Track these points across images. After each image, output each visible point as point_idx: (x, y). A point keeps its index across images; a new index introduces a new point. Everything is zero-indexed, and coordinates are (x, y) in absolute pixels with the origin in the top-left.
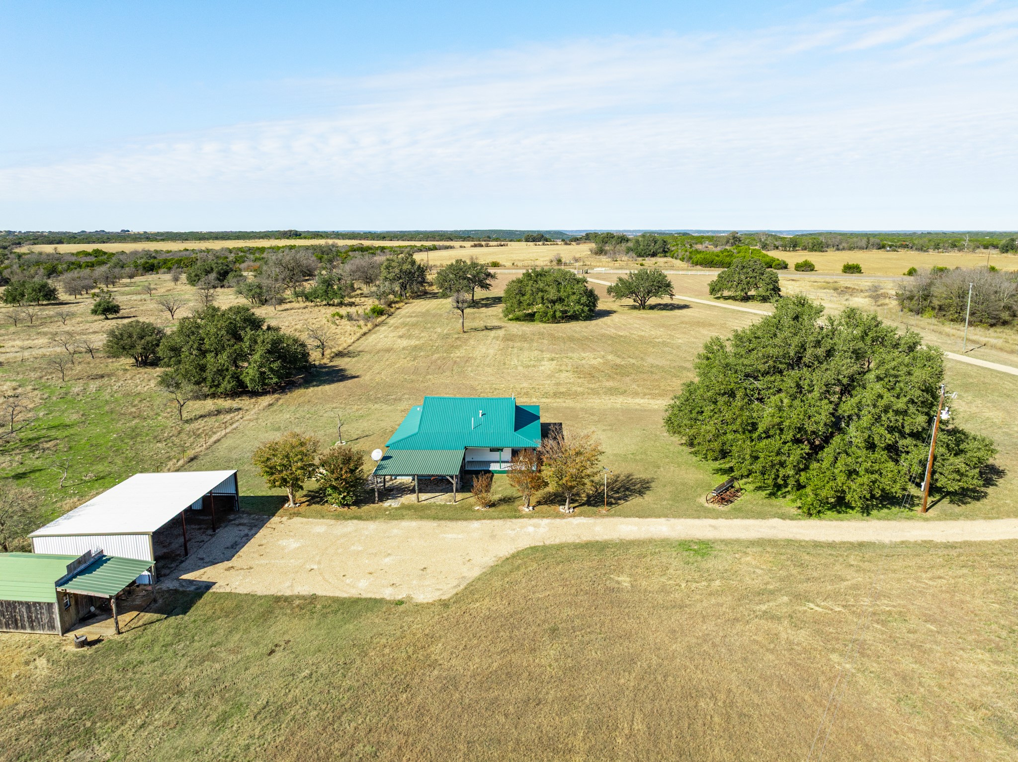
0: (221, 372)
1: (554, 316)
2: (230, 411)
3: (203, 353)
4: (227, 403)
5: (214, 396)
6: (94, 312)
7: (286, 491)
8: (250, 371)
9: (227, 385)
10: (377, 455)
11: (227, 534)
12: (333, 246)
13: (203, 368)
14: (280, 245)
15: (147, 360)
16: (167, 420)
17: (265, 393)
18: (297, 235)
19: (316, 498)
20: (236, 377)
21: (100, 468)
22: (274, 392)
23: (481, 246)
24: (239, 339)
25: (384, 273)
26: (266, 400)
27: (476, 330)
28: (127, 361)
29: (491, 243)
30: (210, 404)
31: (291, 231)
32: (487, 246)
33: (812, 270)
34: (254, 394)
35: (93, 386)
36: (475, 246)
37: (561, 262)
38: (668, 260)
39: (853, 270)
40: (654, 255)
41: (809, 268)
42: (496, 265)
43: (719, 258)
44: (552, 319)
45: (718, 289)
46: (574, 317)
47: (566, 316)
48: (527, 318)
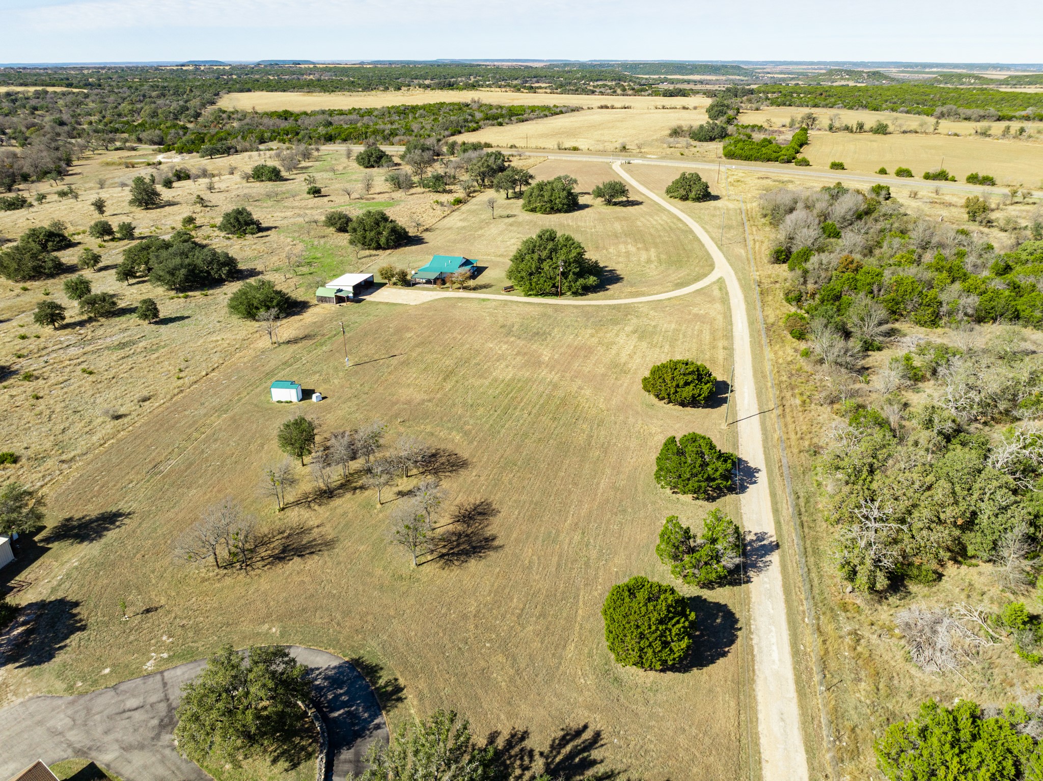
0: (372, 240)
1: (545, 210)
2: (375, 255)
3: (365, 231)
4: (374, 252)
5: (369, 249)
6: (309, 193)
7: (387, 281)
8: (383, 240)
9: (374, 245)
10: (413, 272)
11: (370, 290)
13: (365, 238)
15: (342, 230)
16: (353, 257)
17: (388, 249)
19: (395, 284)
20: (377, 242)
21: (334, 272)
22: (392, 248)
24: (379, 225)
26: (389, 251)
27: (501, 217)
28: (332, 230)
29: (616, 105)
30: (367, 252)
33: (808, 165)
34: (384, 249)
35: (322, 241)
36: (602, 107)
37: (624, 148)
38: (717, 147)
39: (837, 166)
40: (712, 139)
41: (805, 163)
42: (575, 149)
43: (739, 152)
44: (545, 212)
45: (671, 192)
46: (559, 211)
47: (553, 210)
48: (533, 210)
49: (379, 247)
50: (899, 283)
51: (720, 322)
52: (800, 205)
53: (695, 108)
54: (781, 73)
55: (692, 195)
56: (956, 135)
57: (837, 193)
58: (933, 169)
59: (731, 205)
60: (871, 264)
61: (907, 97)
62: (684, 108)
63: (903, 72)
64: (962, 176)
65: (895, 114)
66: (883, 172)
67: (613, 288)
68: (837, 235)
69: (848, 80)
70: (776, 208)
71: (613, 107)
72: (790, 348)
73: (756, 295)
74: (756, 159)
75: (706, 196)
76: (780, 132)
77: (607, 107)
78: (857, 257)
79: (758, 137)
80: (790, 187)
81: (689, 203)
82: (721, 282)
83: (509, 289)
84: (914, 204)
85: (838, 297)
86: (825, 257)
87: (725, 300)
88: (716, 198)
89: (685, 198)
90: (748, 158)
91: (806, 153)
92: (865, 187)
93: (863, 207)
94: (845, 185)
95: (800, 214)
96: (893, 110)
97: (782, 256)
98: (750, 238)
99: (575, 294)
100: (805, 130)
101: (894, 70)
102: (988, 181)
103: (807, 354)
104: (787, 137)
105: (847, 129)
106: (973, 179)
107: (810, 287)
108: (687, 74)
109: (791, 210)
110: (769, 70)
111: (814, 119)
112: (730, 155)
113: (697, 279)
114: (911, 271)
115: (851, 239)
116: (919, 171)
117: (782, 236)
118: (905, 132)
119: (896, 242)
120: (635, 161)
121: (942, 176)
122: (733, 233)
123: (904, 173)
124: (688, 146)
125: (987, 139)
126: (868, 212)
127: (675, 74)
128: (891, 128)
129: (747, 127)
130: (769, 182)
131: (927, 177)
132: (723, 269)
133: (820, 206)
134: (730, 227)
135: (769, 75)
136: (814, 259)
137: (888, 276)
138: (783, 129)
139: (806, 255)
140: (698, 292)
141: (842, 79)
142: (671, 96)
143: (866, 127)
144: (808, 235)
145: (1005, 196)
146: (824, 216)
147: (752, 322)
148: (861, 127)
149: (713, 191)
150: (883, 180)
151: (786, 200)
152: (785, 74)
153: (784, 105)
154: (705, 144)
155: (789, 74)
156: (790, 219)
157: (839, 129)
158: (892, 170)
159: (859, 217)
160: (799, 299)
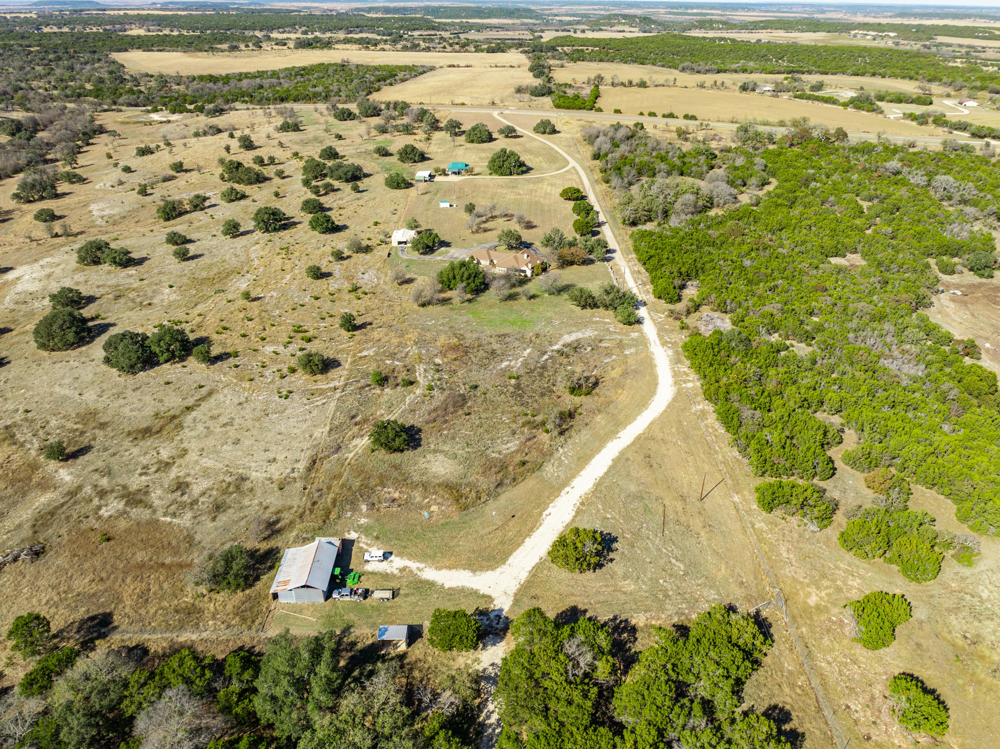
0: (411, 158)
2: (422, 165)
3: (408, 154)
7: (437, 174)
8: (416, 158)
9: (412, 161)
10: (444, 170)
13: (408, 157)
16: (406, 166)
19: (441, 175)
20: (414, 159)
26: (426, 162)
30: (410, 164)
34: (417, 162)
36: (450, 66)
37: (493, 103)
38: (547, 100)
39: (617, 111)
40: (543, 95)
41: (600, 110)
42: (463, 104)
43: (563, 104)
44: (479, 143)
45: (536, 130)
46: (485, 142)
47: (483, 142)
48: (472, 141)
49: (415, 162)
50: (641, 162)
51: (578, 180)
52: (601, 134)
53: (519, 67)
54: (567, 15)
55: (548, 130)
56: (686, 87)
57: (617, 127)
58: (666, 112)
59: (568, 136)
60: (631, 156)
61: (666, 49)
62: (511, 66)
63: (670, 13)
64: (681, 115)
65: (654, 67)
66: (642, 114)
67: (532, 172)
68: (618, 147)
69: (624, 24)
70: (590, 136)
71: (458, 66)
72: (605, 186)
73: (589, 171)
74: (573, 108)
75: (554, 131)
76: (583, 88)
77: (454, 66)
78: (626, 154)
79: (570, 92)
80: (594, 124)
81: (546, 135)
82: (573, 167)
83: (491, 174)
84: (654, 131)
85: (619, 169)
86: (614, 155)
87: (577, 173)
88: (559, 132)
89: (544, 133)
90: (568, 108)
91: (600, 103)
92: (631, 123)
93: (630, 134)
94: (621, 123)
95: (601, 138)
96: (653, 64)
97: (596, 156)
98: (581, 151)
99: (518, 174)
100: (597, 86)
101: (662, 11)
102: (693, 118)
103: (610, 187)
104: (587, 91)
105: (623, 84)
106: (686, 117)
107: (609, 166)
108: (485, 18)
109: (598, 137)
110: (555, 11)
111: (602, 78)
112: (558, 106)
113: (564, 167)
114: (646, 158)
115: (624, 148)
116: (659, 113)
117: (595, 148)
118: (656, 86)
119: (642, 148)
120: (505, 112)
121: (671, 116)
122: (572, 149)
123: (653, 114)
124: (531, 100)
125: (703, 90)
126: (632, 137)
127: (475, 17)
128: (648, 83)
129: (562, 85)
130: (583, 122)
131: (664, 116)
132: (573, 163)
133: (610, 134)
134: (570, 146)
135: (558, 18)
136: (610, 155)
137: (637, 160)
138: (583, 85)
139: (606, 155)
140: (566, 171)
141: (620, 23)
142: (493, 52)
143: (634, 83)
144: (606, 147)
145: (697, 126)
146: (612, 139)
147: (589, 180)
148: (630, 83)
149: (557, 129)
150: (640, 119)
151: (595, 132)
152: (570, 15)
153: (579, 60)
154: (540, 98)
155: (574, 15)
156: (599, 140)
157: (617, 85)
158: (646, 113)
159: (628, 139)
160: (605, 171)
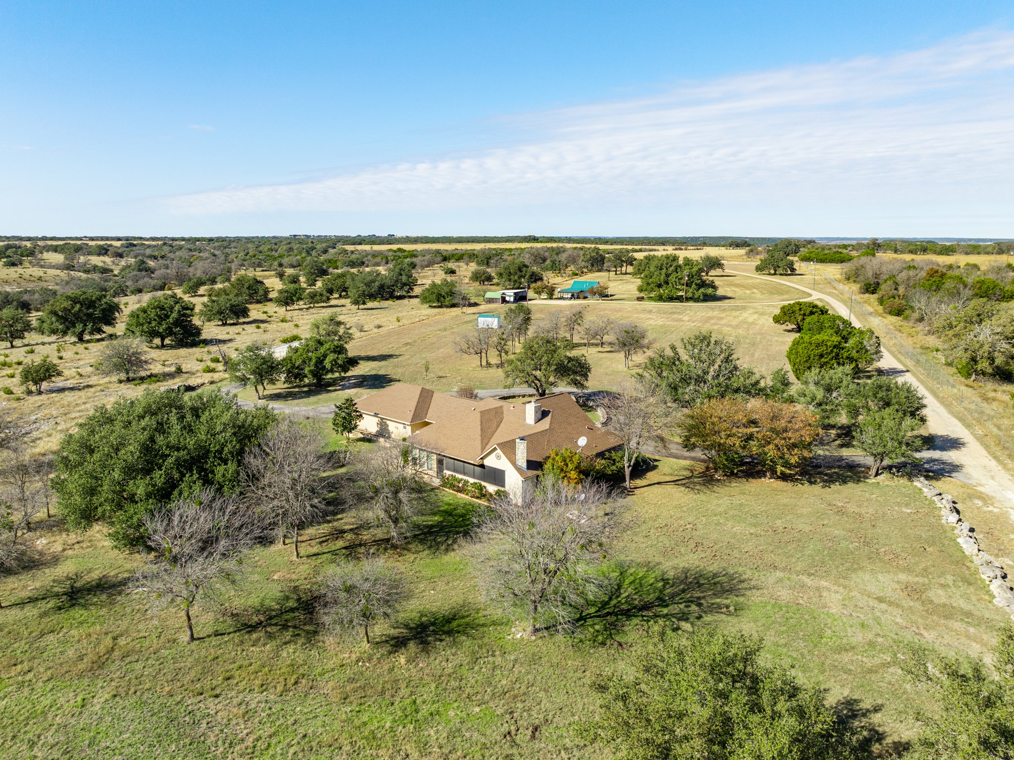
12: (562, 247)
14: (523, 247)
18: (535, 239)
23: (682, 249)
24: (521, 272)
25: (582, 258)
29: (689, 248)
31: (530, 236)
32: (686, 249)
43: (814, 256)
45: (760, 268)
50: (981, 283)
55: (780, 270)
59: (816, 277)
67: (728, 301)
70: (859, 268)
74: (831, 262)
78: (941, 269)
81: (777, 276)
82: (819, 299)
83: (640, 299)
86: (912, 272)
88: (801, 275)
89: (773, 274)
90: (823, 261)
97: (871, 287)
99: (697, 300)
107: (902, 290)
112: (806, 259)
113: (799, 299)
122: (821, 286)
132: (819, 296)
134: (819, 284)
